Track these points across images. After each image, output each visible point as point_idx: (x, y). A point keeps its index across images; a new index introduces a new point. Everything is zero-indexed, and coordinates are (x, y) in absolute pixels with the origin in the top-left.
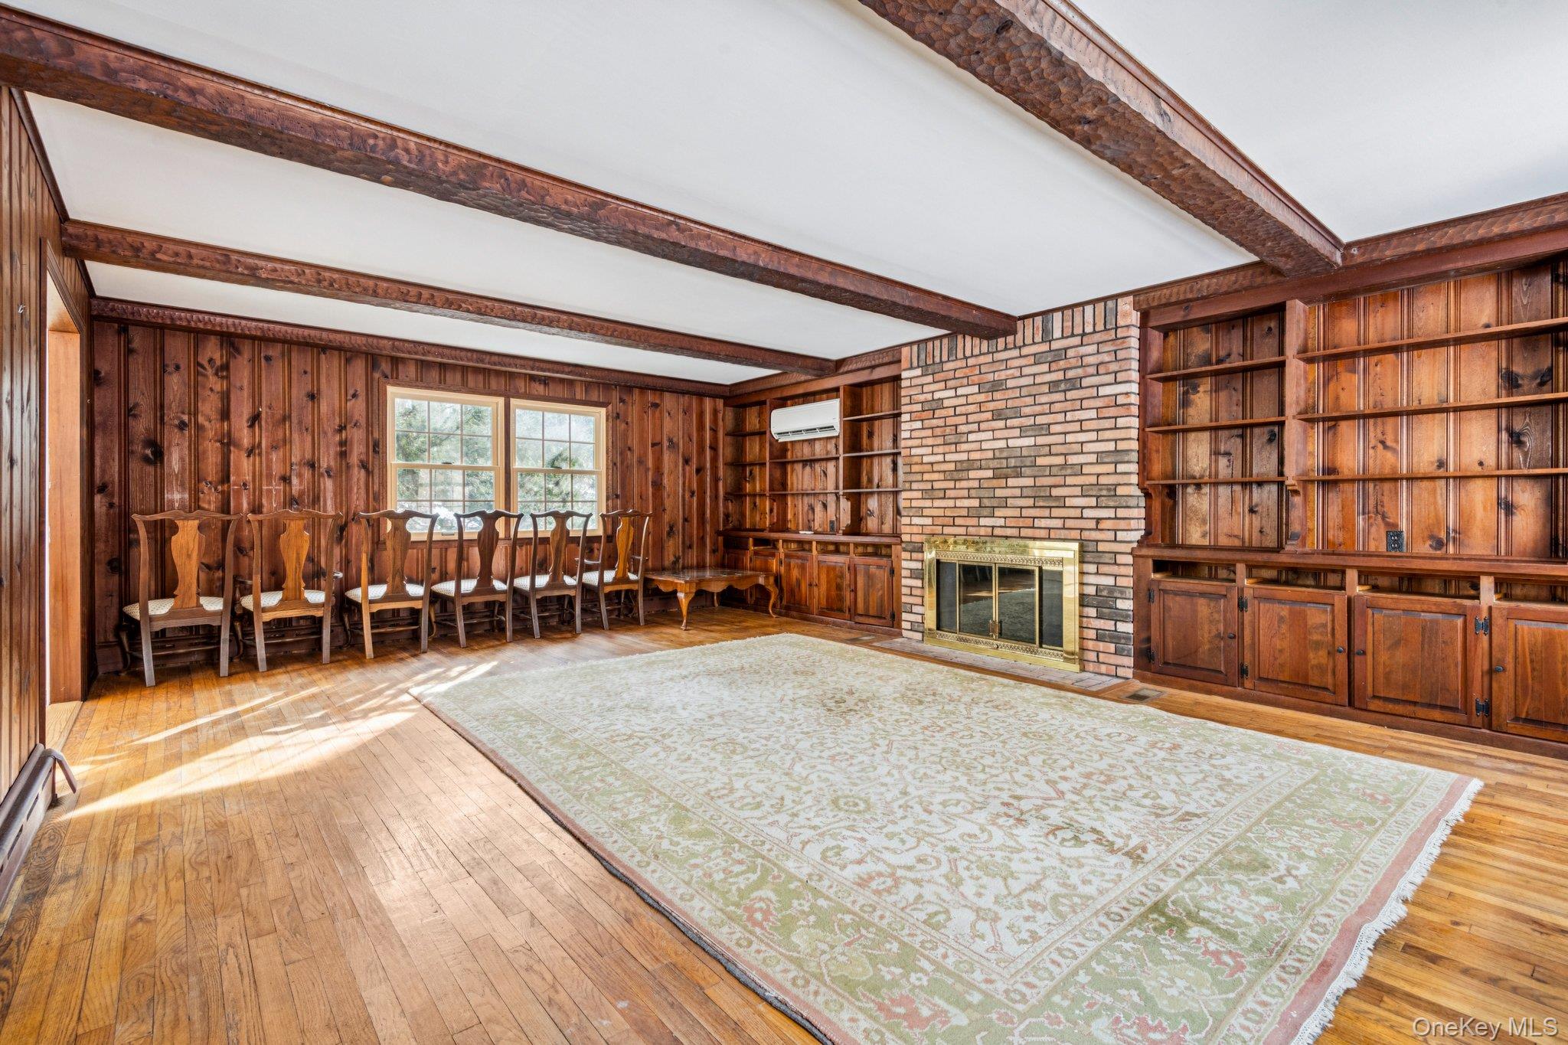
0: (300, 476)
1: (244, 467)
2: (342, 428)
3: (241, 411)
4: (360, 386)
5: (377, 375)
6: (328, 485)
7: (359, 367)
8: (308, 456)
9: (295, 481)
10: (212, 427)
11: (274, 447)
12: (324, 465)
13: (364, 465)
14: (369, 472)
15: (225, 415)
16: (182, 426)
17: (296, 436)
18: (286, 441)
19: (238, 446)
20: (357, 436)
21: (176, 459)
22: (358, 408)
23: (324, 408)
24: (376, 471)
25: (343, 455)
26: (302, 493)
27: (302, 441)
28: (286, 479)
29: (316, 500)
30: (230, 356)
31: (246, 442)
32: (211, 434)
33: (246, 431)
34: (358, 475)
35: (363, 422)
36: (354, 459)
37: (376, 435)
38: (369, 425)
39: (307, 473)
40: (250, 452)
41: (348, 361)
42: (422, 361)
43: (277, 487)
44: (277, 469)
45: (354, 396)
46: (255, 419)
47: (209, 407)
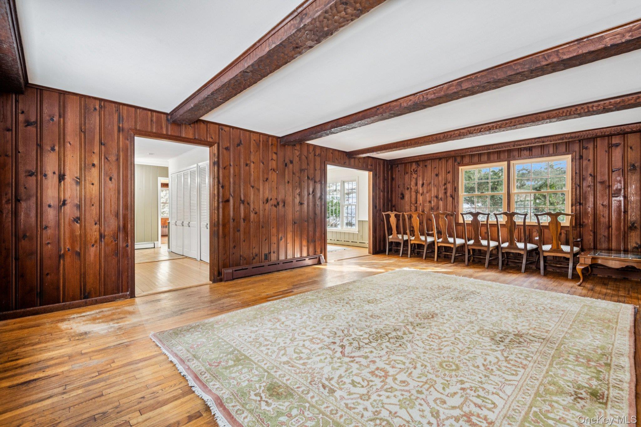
0: (434, 201)
1: (420, 198)
2: (445, 184)
3: (420, 183)
4: (450, 169)
5: (456, 164)
6: (441, 203)
7: (450, 162)
8: (436, 194)
9: (432, 202)
10: (413, 188)
11: (427, 192)
12: (440, 197)
13: (451, 196)
14: (453, 199)
15: (416, 184)
16: (408, 189)
17: (433, 188)
18: (430, 190)
19: (419, 193)
20: (449, 186)
21: (407, 197)
22: (450, 177)
23: (440, 178)
24: (456, 198)
25: (446, 193)
26: (434, 206)
27: (434, 190)
28: (430, 202)
29: (438, 208)
30: (418, 167)
31: (421, 192)
32: (413, 190)
33: (421, 188)
34: (450, 199)
35: (451, 182)
36: (448, 194)
37: (456, 185)
38: (453, 181)
39: (435, 200)
40: (422, 194)
41: (447, 161)
42: (472, 155)
43: (427, 204)
44: (428, 199)
45: (449, 172)
46: (423, 184)
47: (413, 183)
